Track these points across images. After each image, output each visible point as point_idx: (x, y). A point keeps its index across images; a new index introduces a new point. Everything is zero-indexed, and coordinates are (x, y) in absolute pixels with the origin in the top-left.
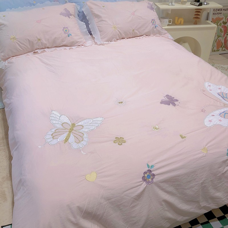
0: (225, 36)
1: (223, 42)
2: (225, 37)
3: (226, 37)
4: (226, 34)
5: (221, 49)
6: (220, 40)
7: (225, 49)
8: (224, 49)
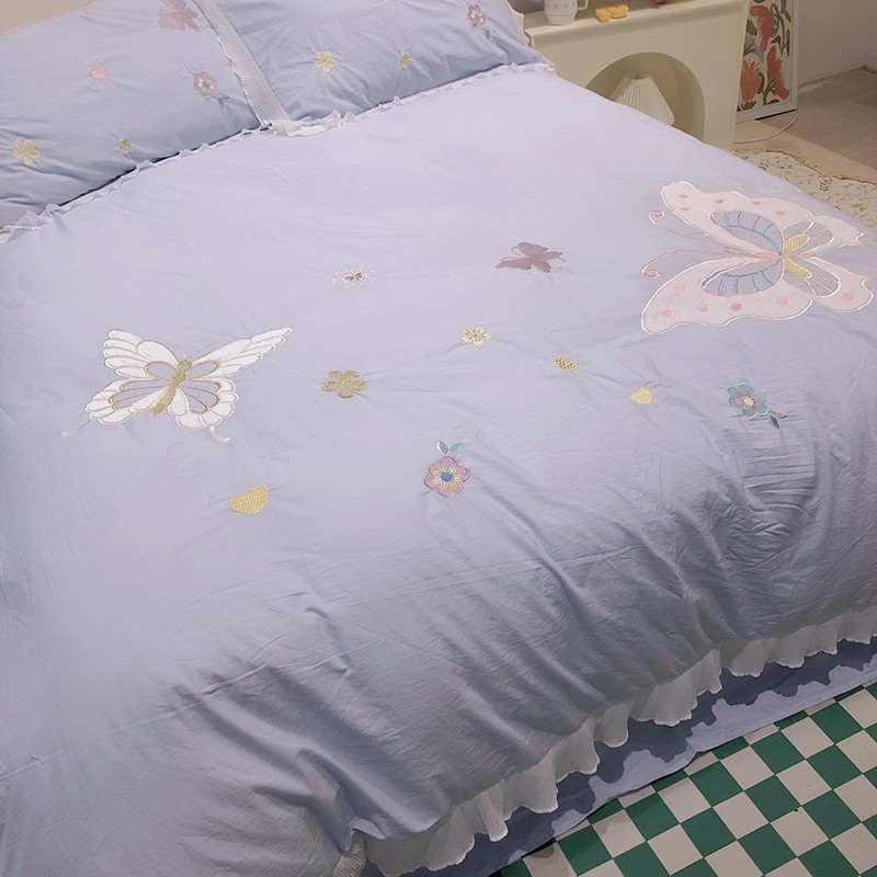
0: (770, 46)
1: (764, 69)
2: (766, 53)
3: (773, 49)
4: (771, 39)
5: (759, 98)
6: (753, 64)
7: (777, 97)
8: (770, 96)
